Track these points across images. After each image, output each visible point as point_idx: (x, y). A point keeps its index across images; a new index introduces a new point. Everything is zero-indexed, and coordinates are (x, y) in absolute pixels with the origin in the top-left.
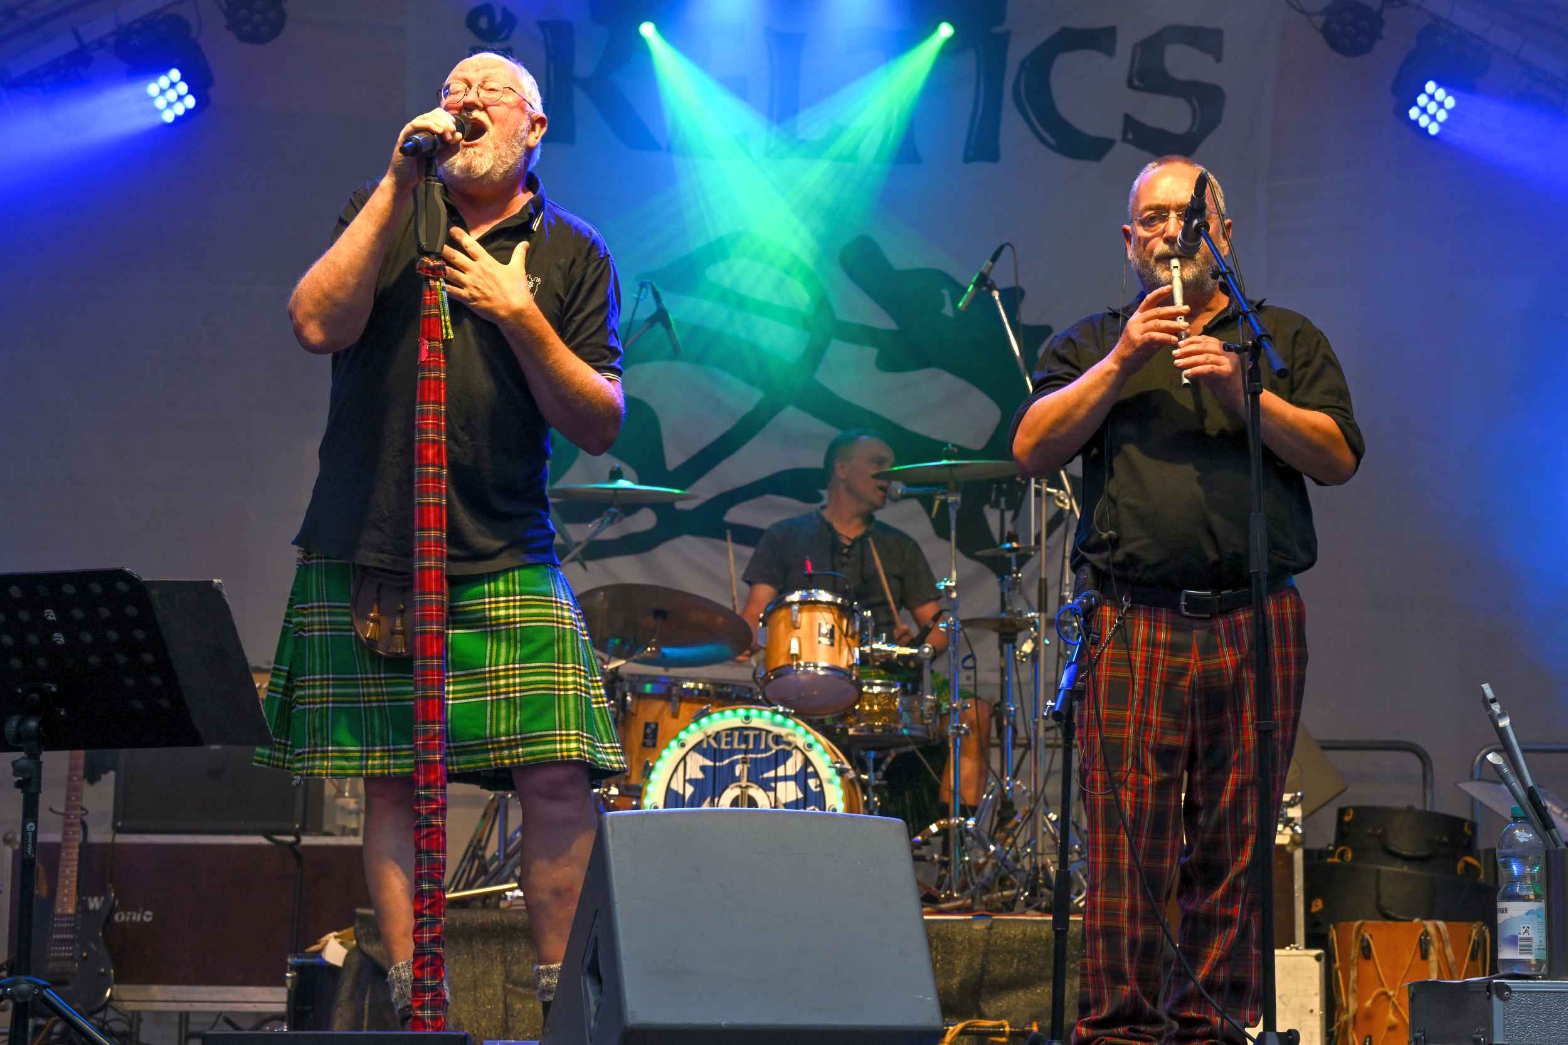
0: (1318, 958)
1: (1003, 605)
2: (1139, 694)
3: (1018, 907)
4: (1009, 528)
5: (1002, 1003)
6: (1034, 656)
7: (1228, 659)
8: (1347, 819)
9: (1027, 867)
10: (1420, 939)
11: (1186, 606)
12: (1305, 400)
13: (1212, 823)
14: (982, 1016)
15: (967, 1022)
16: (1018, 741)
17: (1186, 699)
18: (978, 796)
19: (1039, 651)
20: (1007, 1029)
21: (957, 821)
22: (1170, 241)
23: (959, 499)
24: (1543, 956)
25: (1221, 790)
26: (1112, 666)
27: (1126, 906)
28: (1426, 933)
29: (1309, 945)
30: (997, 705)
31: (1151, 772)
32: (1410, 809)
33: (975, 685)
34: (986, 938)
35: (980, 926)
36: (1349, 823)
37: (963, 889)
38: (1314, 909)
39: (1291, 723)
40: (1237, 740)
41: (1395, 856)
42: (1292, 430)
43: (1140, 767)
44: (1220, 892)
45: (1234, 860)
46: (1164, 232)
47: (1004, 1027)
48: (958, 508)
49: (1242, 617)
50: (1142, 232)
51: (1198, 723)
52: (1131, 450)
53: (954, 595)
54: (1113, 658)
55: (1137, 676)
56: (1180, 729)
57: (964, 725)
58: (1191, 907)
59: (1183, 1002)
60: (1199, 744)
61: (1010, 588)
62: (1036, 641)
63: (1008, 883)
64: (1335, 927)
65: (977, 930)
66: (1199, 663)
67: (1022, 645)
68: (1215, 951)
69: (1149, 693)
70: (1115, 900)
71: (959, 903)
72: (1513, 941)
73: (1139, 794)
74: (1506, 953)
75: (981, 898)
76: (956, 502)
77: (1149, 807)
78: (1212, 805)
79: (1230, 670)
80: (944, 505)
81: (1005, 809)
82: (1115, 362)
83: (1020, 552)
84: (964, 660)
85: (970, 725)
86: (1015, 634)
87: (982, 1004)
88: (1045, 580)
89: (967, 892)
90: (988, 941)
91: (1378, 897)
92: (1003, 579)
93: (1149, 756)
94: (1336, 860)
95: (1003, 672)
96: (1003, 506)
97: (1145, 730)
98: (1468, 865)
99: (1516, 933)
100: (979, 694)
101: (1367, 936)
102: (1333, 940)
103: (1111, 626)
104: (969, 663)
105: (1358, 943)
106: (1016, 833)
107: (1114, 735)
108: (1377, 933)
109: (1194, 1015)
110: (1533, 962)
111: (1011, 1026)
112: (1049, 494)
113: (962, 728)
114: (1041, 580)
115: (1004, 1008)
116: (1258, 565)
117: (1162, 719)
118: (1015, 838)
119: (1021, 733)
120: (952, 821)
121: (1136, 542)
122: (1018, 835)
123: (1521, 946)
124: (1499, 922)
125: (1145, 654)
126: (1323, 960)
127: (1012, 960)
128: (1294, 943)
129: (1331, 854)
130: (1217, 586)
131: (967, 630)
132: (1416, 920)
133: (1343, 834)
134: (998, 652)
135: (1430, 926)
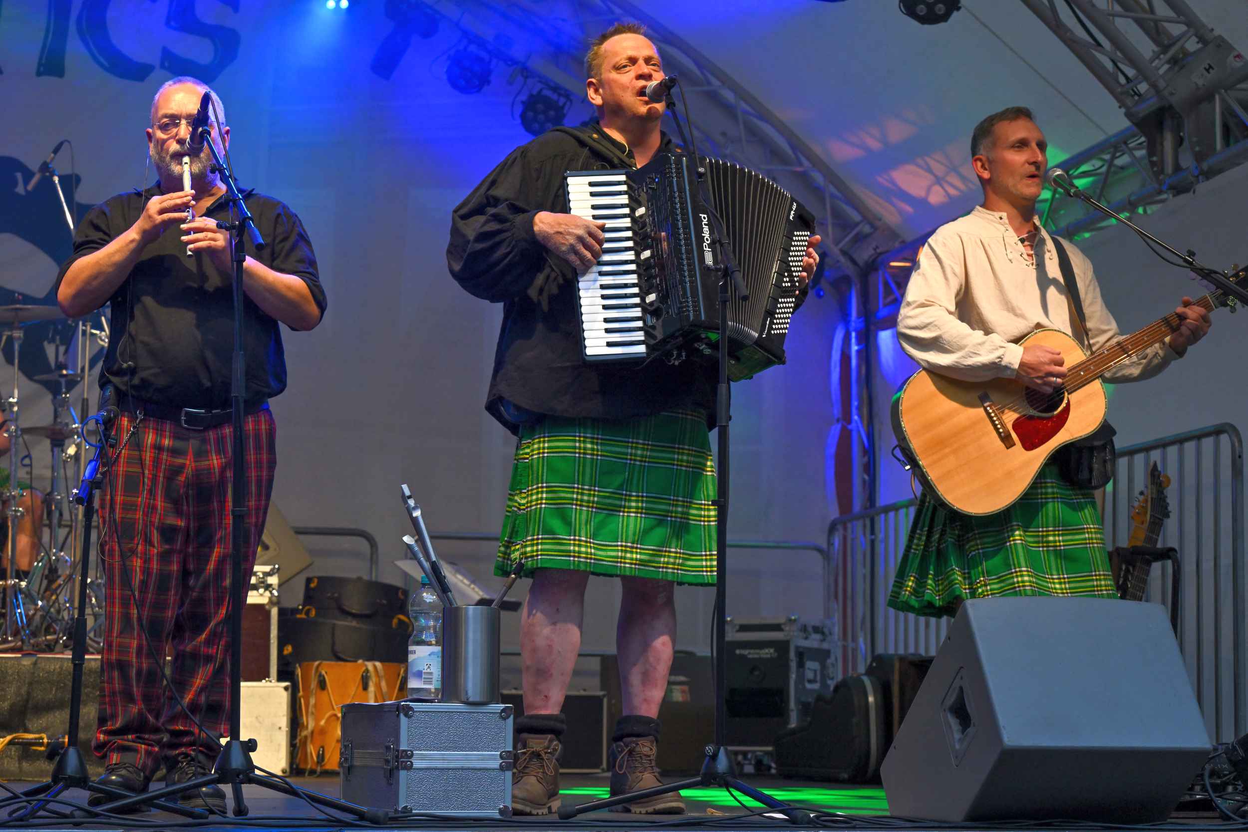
0: (286, 689)
1: (56, 416)
2: (148, 486)
3: (58, 648)
4: (61, 358)
5: (43, 721)
6: (77, 456)
7: (215, 462)
8: (312, 585)
9: (66, 618)
10: (362, 676)
11: (185, 420)
12: (283, 266)
13: (200, 583)
14: (27, 731)
15: (14, 735)
16: (63, 523)
17: (182, 491)
18: (31, 564)
19: (80, 454)
20: (46, 740)
21: (13, 582)
22: (181, 142)
23: (22, 335)
24: (439, 686)
25: (207, 561)
26: (128, 464)
27: (135, 646)
28: (367, 671)
29: (280, 679)
30: (49, 494)
31: (156, 544)
32: (359, 579)
33: (31, 478)
34: (32, 671)
35: (27, 662)
36: (314, 589)
37: (16, 634)
38: (286, 652)
39: (262, 511)
40: (220, 523)
41: (346, 613)
42: (272, 290)
43: (148, 541)
44: (204, 636)
45: (216, 613)
46: (176, 135)
47: (43, 739)
48: (20, 342)
49: (227, 431)
50: (160, 135)
51: (191, 509)
52: (148, 301)
53: (16, 409)
54: (129, 457)
55: (146, 472)
56: (179, 513)
57: (21, 509)
58: (181, 648)
59: (173, 719)
60: (192, 525)
61: (59, 406)
62: (78, 446)
63: (52, 630)
64: (300, 666)
65: (24, 665)
66: (193, 464)
67: (68, 448)
68: (199, 681)
69: (155, 484)
70: (127, 640)
71: (12, 645)
72: (419, 674)
73: (146, 561)
74: (413, 684)
75: (29, 642)
76: (19, 338)
77: (155, 571)
78: (200, 571)
79: (217, 470)
80: (10, 340)
81: (52, 573)
82: (138, 233)
83: (69, 378)
84: (23, 459)
85: (27, 510)
86: (63, 440)
87: (26, 721)
88: (87, 400)
89: (19, 637)
90: (34, 673)
91: (333, 644)
92: (55, 397)
93: (155, 532)
94: (303, 616)
95: (53, 469)
96: (58, 342)
97: (152, 512)
98: (400, 620)
99: (421, 668)
100: (34, 485)
101: (323, 673)
102: (298, 675)
103: (128, 433)
104: (27, 461)
105: (317, 677)
106: (58, 592)
107: (129, 516)
108: (331, 670)
109: (182, 728)
110: (433, 690)
111: (48, 738)
112: (92, 334)
113: (18, 511)
114: (83, 400)
115: (44, 725)
116: (239, 391)
117: (166, 504)
118: (58, 596)
119: (66, 515)
120: (9, 582)
121: (149, 371)
122: (60, 593)
123: (425, 678)
124: (410, 660)
125: (153, 455)
126: (290, 690)
127: (51, 690)
128: (269, 677)
129: (300, 611)
130: (209, 406)
131: (26, 437)
132: (360, 661)
133: (309, 597)
134: (50, 454)
135: (370, 665)
